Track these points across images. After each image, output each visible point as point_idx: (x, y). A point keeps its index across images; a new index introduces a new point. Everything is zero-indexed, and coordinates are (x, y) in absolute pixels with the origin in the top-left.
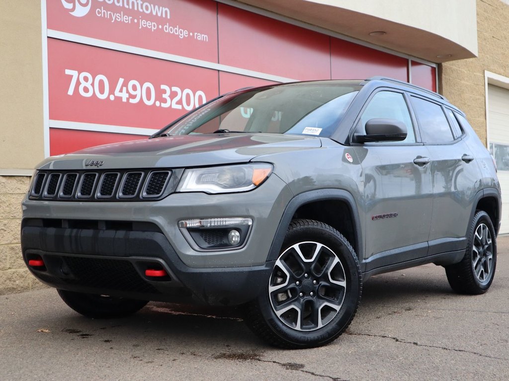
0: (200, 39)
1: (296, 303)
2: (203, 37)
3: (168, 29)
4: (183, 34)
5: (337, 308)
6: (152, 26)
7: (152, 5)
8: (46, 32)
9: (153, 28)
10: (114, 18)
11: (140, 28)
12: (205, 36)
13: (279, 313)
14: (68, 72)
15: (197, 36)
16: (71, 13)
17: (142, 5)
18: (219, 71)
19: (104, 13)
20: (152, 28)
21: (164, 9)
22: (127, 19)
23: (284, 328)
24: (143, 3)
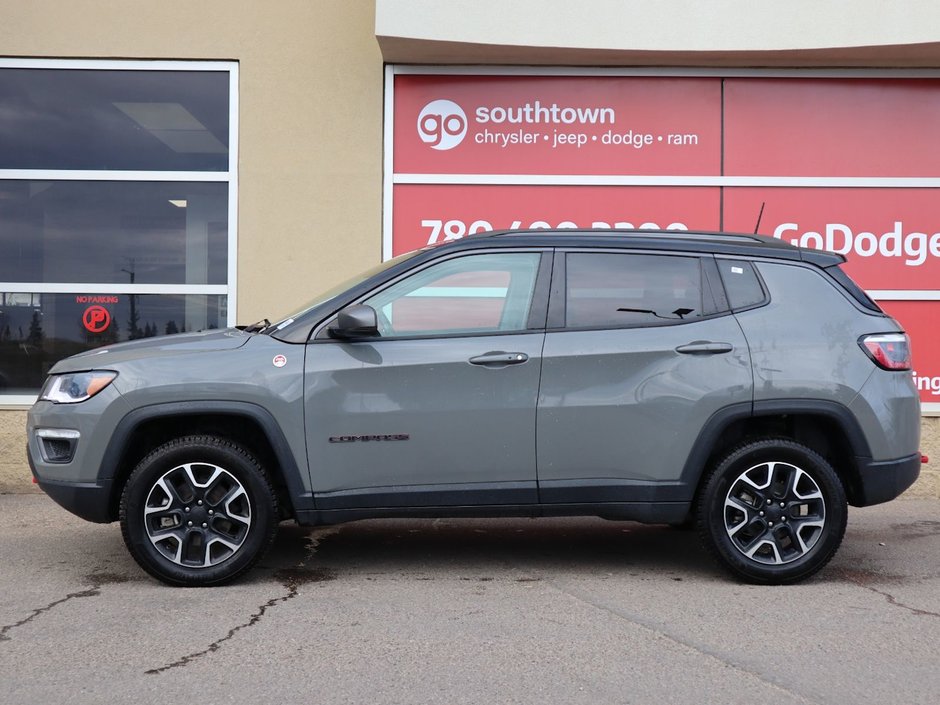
0: (680, 143)
1: (179, 531)
2: (688, 138)
3: (609, 138)
4: (641, 142)
5: (235, 548)
6: (579, 140)
7: (579, 110)
8: (391, 178)
9: (579, 142)
10: (506, 141)
11: (555, 146)
12: (691, 137)
13: (154, 539)
14: (426, 223)
15: (672, 139)
16: (435, 147)
17: (559, 115)
18: (722, 187)
19: (489, 137)
20: (577, 143)
21: (603, 112)
22: (528, 138)
23: (158, 558)
24: (561, 110)
